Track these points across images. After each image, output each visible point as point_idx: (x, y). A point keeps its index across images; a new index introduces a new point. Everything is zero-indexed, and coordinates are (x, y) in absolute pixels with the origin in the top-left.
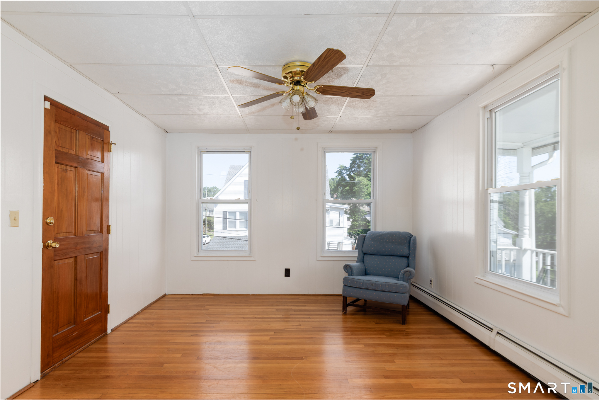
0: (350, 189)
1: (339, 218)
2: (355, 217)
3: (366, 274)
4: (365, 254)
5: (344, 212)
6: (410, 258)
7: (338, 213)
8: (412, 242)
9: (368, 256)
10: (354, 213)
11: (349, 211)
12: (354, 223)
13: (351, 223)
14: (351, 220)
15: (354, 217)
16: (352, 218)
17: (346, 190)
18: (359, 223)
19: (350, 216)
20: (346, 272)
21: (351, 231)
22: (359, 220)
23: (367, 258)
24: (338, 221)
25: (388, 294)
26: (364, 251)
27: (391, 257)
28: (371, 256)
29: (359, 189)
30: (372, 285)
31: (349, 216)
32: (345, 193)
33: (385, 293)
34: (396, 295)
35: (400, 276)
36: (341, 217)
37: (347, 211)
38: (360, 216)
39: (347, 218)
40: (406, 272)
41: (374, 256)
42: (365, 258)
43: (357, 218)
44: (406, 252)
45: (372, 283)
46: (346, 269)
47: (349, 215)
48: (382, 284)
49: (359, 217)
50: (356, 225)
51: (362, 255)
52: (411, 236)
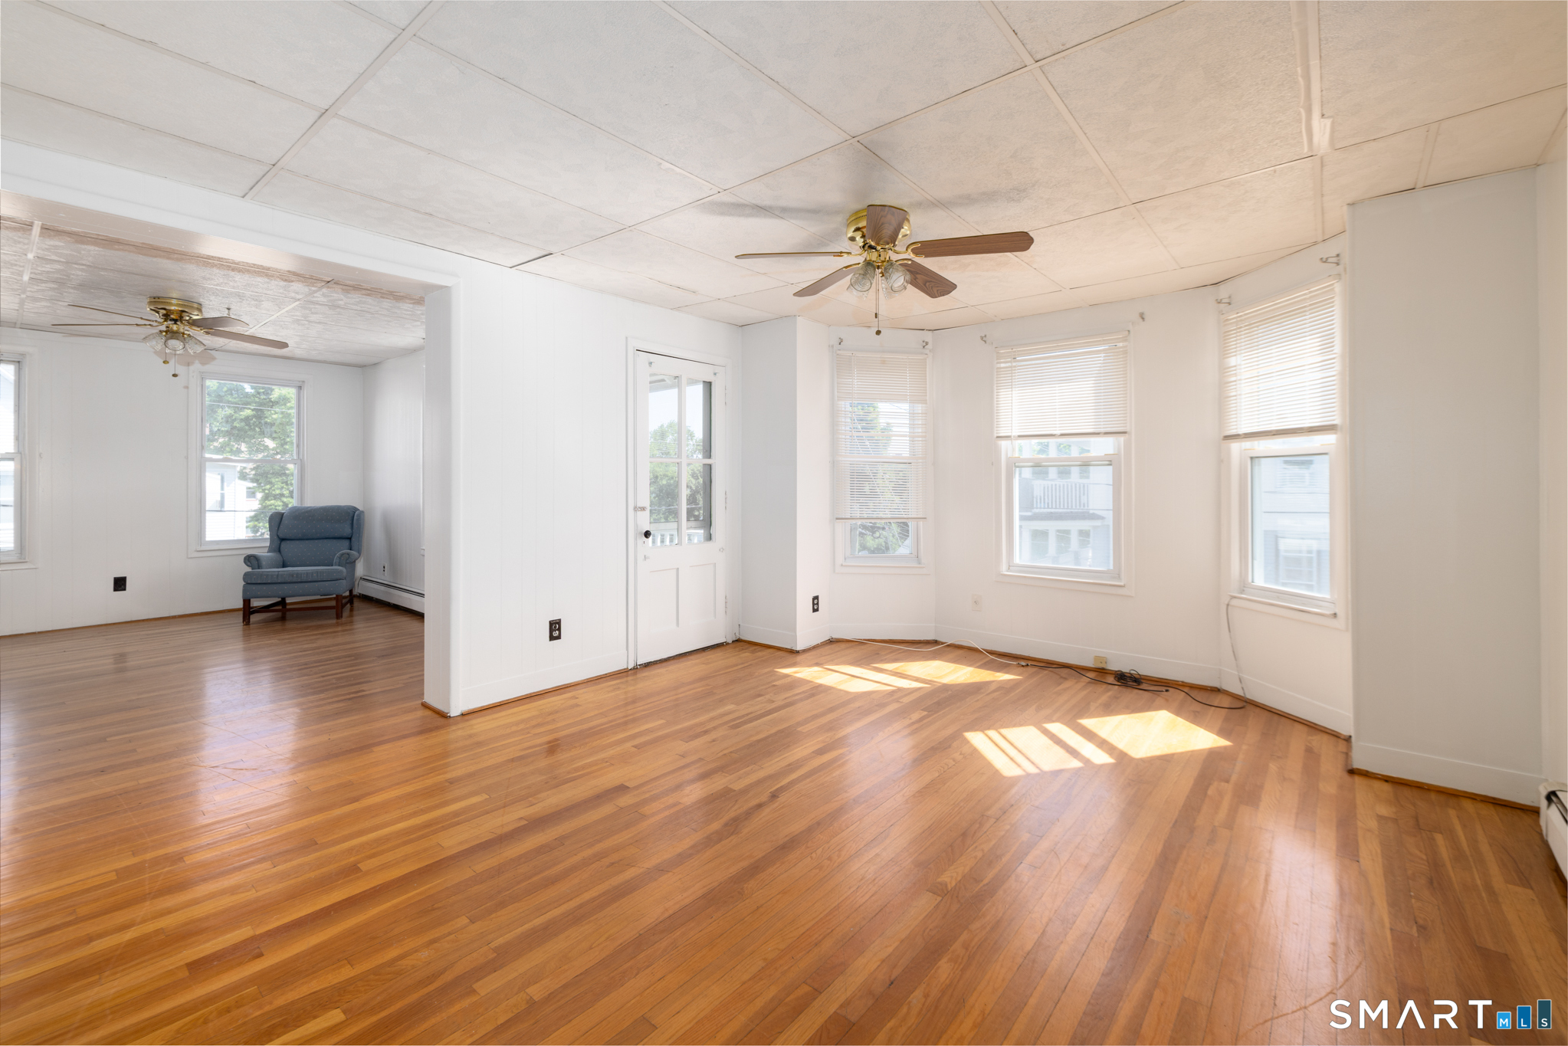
0: (254, 416)
1: (222, 489)
2: (270, 488)
3: (284, 566)
4: (282, 540)
5: (238, 475)
6: (353, 539)
7: (219, 477)
8: (355, 517)
9: (288, 542)
10: (267, 477)
11: (253, 472)
12: (268, 503)
13: (258, 502)
14: (259, 495)
15: (268, 487)
16: (264, 490)
17: (243, 417)
18: (283, 502)
19: (255, 484)
20: (248, 566)
21: (261, 524)
22: (282, 495)
23: (284, 545)
24: (219, 499)
25: (316, 584)
26: (281, 536)
27: (326, 541)
28: (293, 542)
29: (282, 418)
30: (292, 576)
31: (251, 485)
32: (238, 425)
33: (312, 583)
34: (327, 584)
35: (336, 560)
36: (228, 486)
37: (247, 471)
38: (287, 485)
39: (245, 490)
40: (343, 554)
41: (297, 542)
42: (282, 546)
43: (278, 489)
44: (347, 531)
45: (291, 575)
46: (249, 561)
47: (253, 480)
48: (307, 574)
49: (282, 488)
50: (276, 506)
51: (277, 542)
52: (355, 509)
